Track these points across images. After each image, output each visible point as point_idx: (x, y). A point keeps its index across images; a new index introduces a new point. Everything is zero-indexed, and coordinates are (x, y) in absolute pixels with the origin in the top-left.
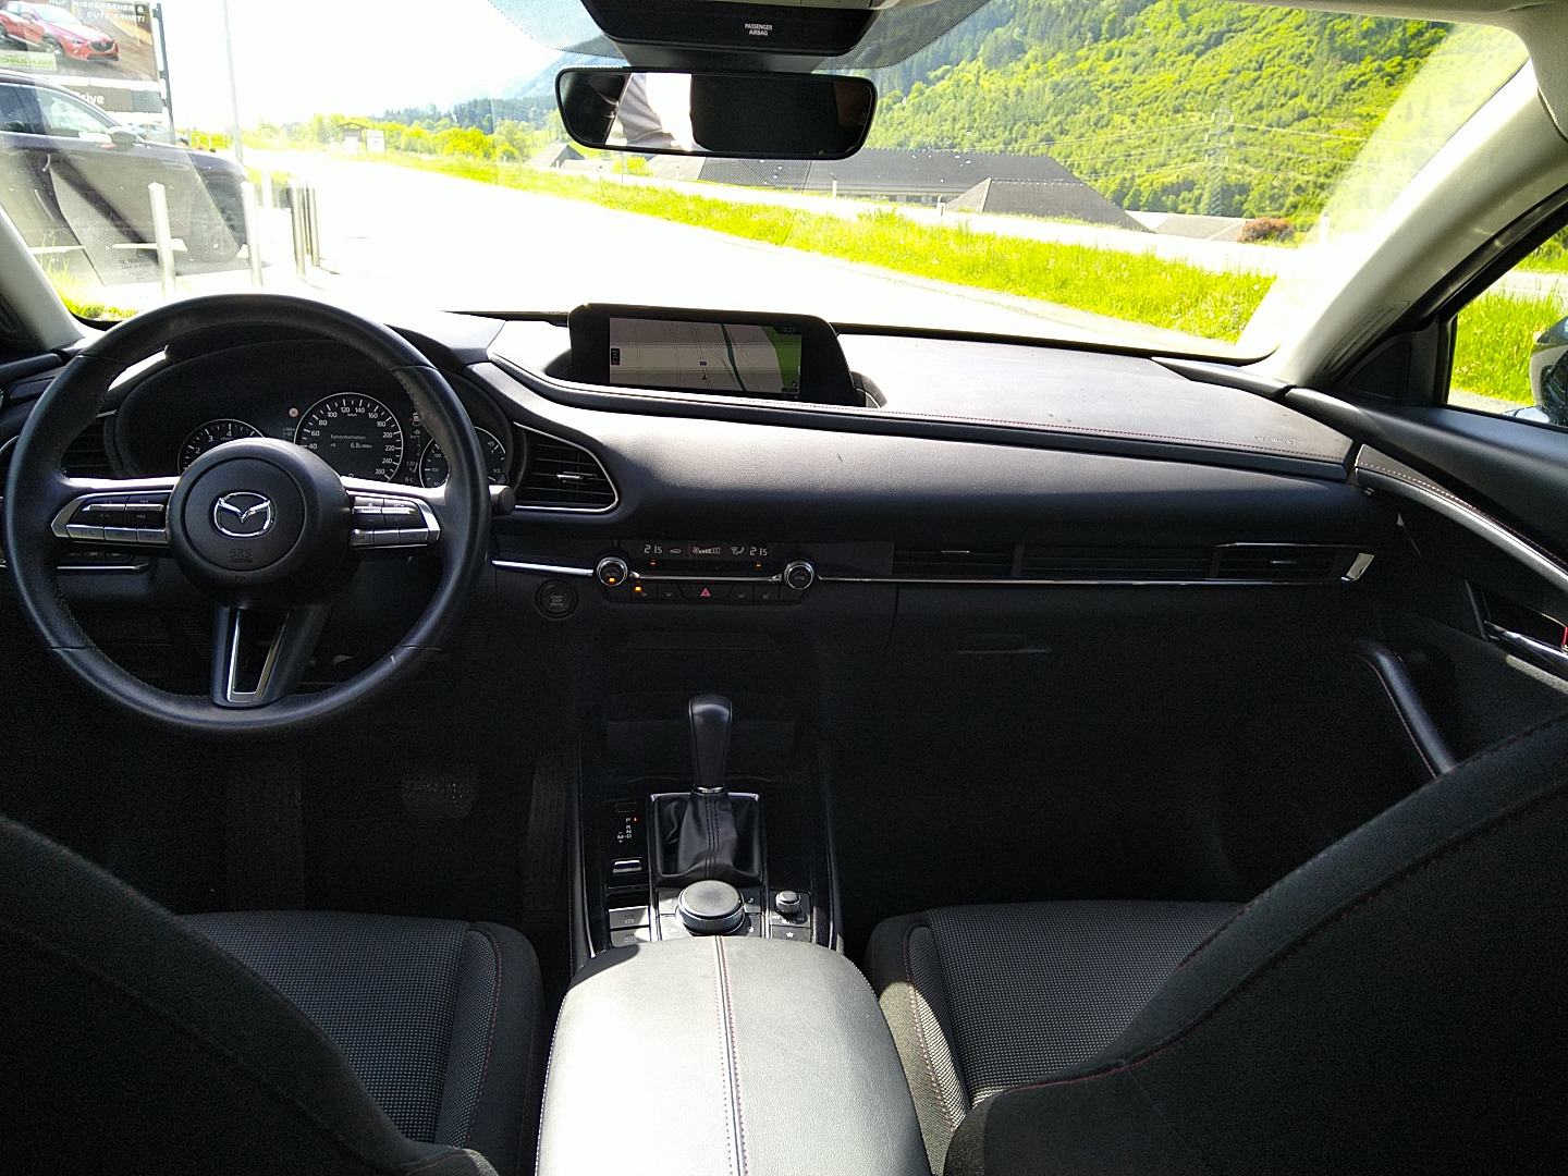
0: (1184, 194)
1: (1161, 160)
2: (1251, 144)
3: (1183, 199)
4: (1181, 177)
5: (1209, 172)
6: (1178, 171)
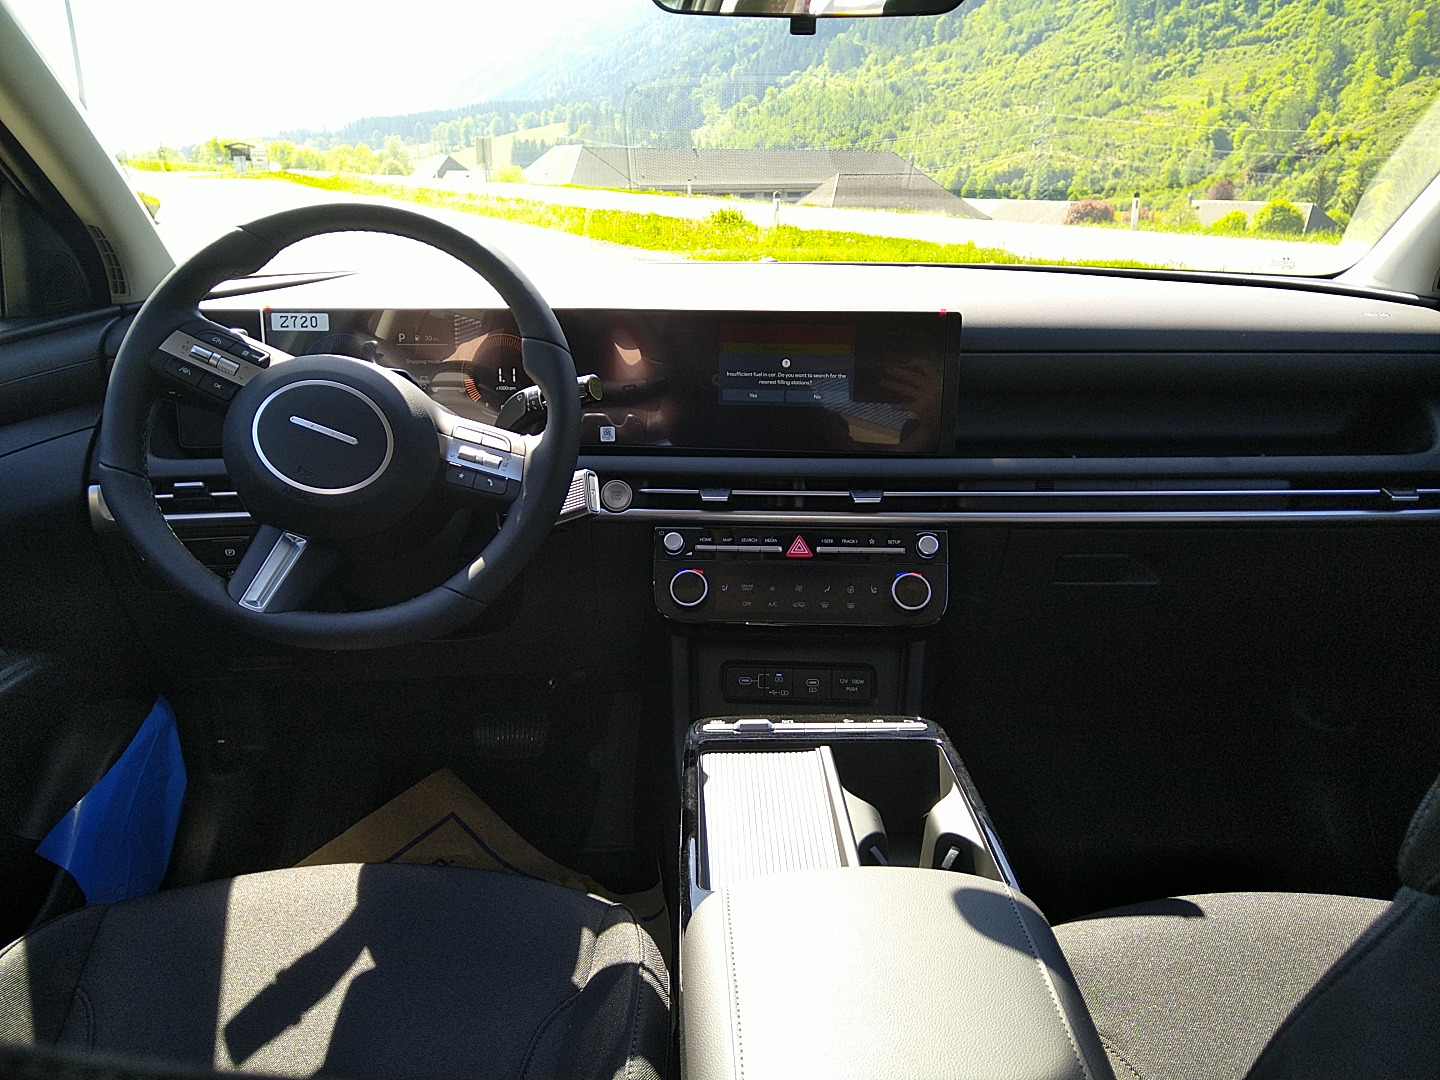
0: (1016, 182)
1: (993, 151)
2: (1072, 133)
3: (1015, 186)
5: (1035, 161)
6: (1008, 160)
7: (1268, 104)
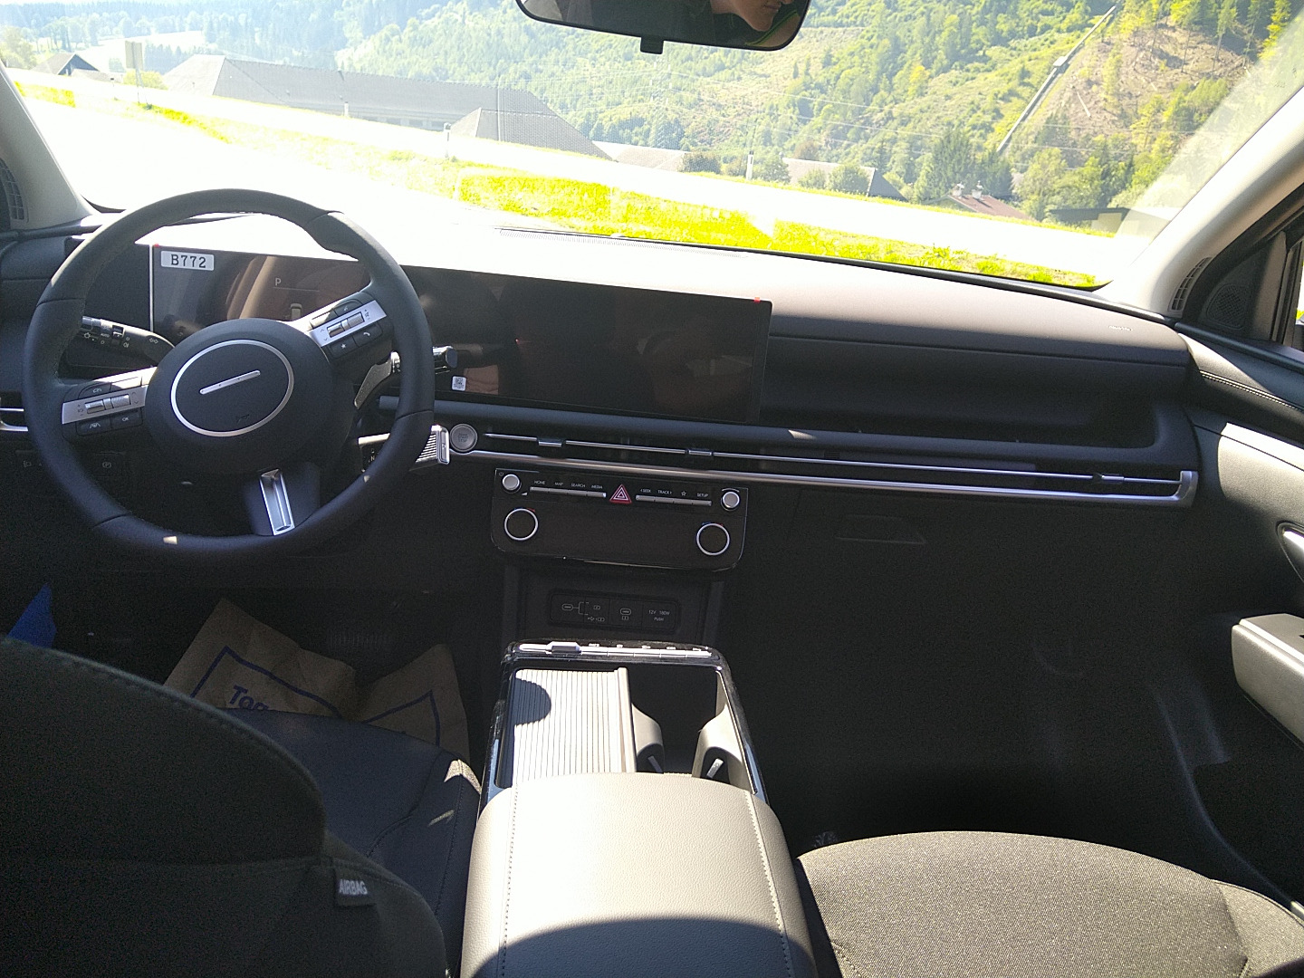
1: (616, 99)
2: (685, 89)
3: (636, 133)
4: (633, 114)
5: (653, 112)
6: (631, 109)
7: (840, 80)
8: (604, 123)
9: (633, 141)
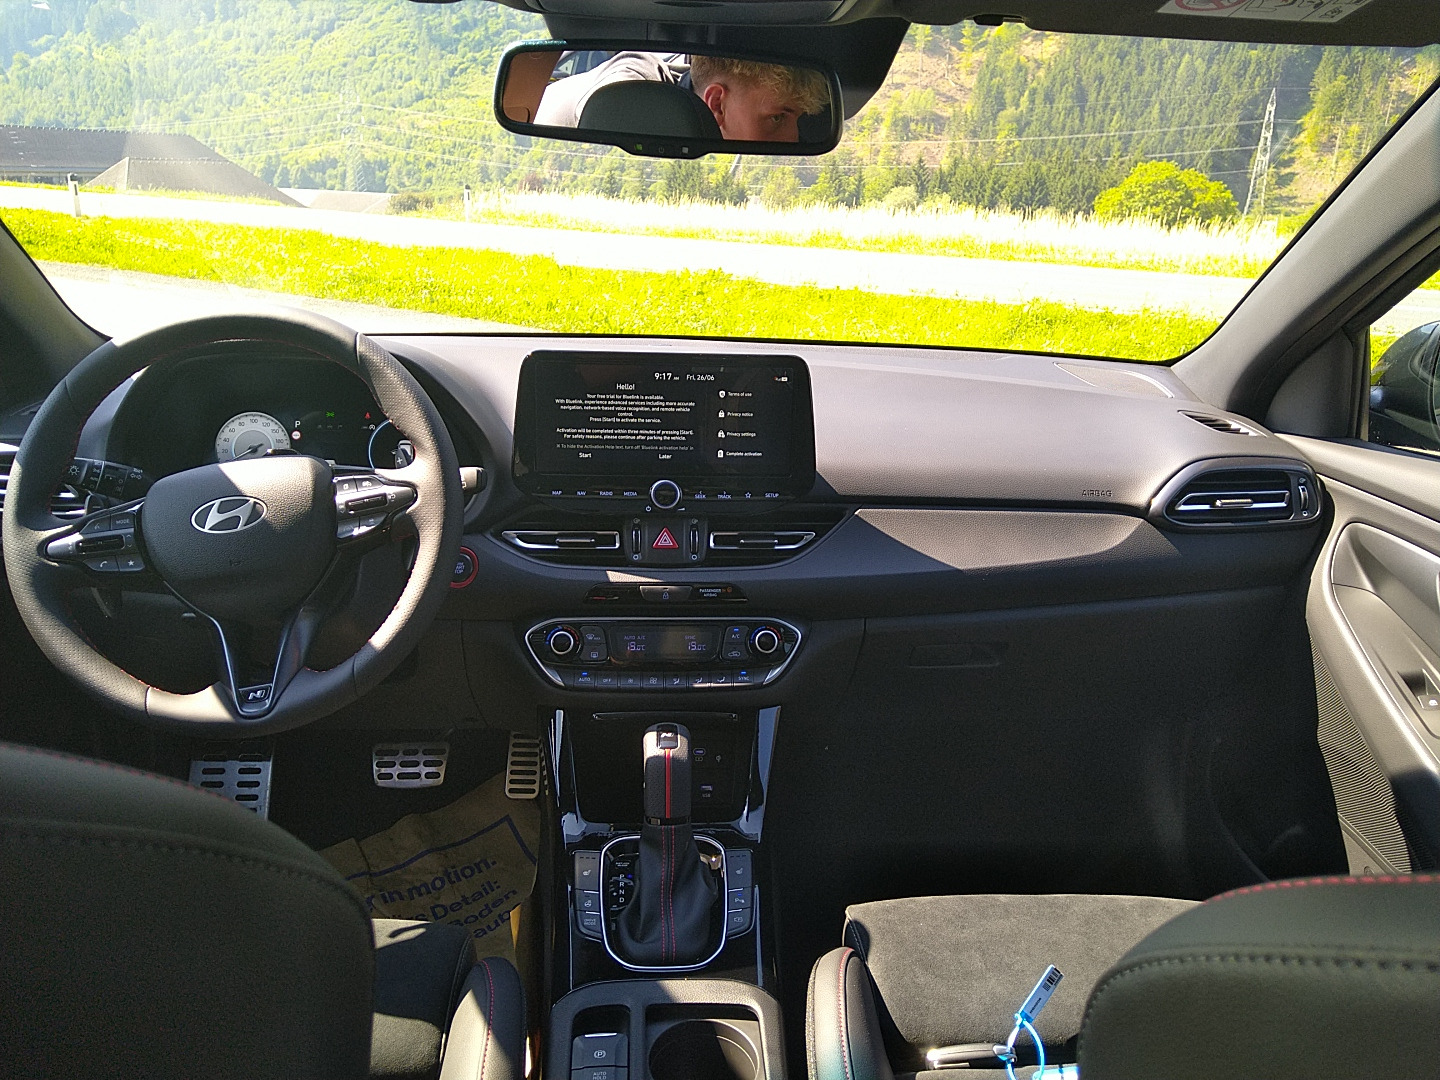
0: (330, 171)
1: (301, 139)
2: (381, 123)
3: (330, 176)
4: (323, 155)
6: (319, 149)
8: (289, 168)
9: (328, 186)
